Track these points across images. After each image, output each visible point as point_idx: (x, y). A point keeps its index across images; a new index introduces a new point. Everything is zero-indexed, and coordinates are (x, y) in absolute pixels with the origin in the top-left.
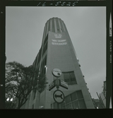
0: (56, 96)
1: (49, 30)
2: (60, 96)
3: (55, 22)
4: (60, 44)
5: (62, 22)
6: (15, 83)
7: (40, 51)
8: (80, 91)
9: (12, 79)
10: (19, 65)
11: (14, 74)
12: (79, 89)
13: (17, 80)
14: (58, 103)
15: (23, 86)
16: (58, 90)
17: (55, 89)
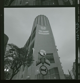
0: (42, 70)
1: (37, 23)
2: (45, 70)
3: (42, 18)
4: (44, 34)
5: (46, 18)
6: (11, 59)
7: (30, 38)
8: (57, 68)
9: (9, 56)
10: (15, 47)
11: (11, 52)
12: (56, 67)
13: (12, 56)
14: (43, 75)
15: (16, 61)
16: (43, 66)
17: (41, 64)
